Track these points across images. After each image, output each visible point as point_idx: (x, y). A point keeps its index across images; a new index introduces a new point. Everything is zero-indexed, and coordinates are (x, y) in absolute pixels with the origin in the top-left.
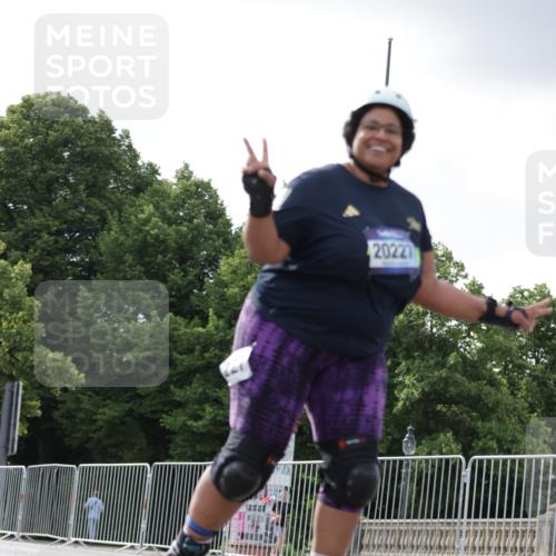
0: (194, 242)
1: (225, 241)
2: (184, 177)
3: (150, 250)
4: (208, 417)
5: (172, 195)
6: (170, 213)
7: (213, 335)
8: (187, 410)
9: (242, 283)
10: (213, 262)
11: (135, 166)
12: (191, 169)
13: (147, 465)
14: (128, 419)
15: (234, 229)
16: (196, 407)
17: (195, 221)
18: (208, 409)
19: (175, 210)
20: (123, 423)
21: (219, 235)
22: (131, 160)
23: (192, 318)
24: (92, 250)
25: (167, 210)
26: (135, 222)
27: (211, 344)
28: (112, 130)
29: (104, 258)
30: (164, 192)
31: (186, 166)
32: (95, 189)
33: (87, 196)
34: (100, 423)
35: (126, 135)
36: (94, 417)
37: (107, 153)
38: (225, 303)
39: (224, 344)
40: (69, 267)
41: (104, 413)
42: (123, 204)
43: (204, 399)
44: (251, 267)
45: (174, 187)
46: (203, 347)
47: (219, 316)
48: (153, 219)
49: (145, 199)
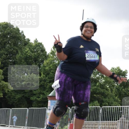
0: (38, 57)
1: (45, 57)
2: (36, 42)
3: (28, 59)
4: (41, 97)
5: (33, 46)
6: (32, 50)
7: (42, 78)
8: (36, 96)
9: (49, 66)
10: (42, 61)
11: (25, 39)
12: (37, 40)
13: (27, 108)
14: (23, 98)
15: (47, 54)
16: (39, 95)
17: (38, 52)
18: (41, 95)
19: (34, 49)
20: (22, 99)
21: (44, 55)
22: (23, 38)
24: (15, 59)
25: (32, 49)
26: (24, 52)
27: (42, 80)
28: (19, 31)
29: (17, 60)
30: (31, 45)
31: (36, 39)
32: (15, 44)
33: (14, 46)
34: (16, 99)
35: (23, 32)
36: (15, 97)
37: (18, 36)
38: (45, 71)
39: (45, 81)
40: (9, 63)
41: (17, 97)
42: (22, 48)
43: (40, 93)
44: (51, 63)
45: (34, 44)
46: (40, 81)
47: (44, 74)
48: (29, 51)
49: (27, 47)
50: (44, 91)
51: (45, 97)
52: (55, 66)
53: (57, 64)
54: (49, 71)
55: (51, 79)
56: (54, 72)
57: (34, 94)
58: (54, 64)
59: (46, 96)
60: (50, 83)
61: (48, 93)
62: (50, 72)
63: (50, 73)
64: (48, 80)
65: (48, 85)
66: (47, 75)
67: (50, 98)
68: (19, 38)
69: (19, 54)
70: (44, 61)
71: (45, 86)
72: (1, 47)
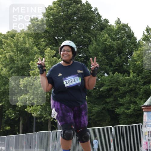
0: (123, 46)
1: (135, 45)
2: (118, 23)
3: (108, 50)
4: (132, 108)
5: (114, 30)
6: (114, 36)
8: (125, 106)
9: (141, 60)
10: (131, 53)
11: (100, 20)
12: (120, 20)
13: (112, 127)
14: (104, 111)
15: (137, 41)
16: (128, 105)
17: (123, 39)
18: (132, 106)
19: (116, 35)
20: (102, 112)
21: (132, 43)
22: (98, 18)
23: (124, 74)
24: (87, 52)
26: (102, 41)
27: (132, 83)
28: (91, 8)
29: (91, 54)
30: (111, 29)
31: (119, 19)
32: (86, 30)
33: (84, 33)
34: (93, 113)
35: (96, 9)
36: (91, 111)
37: (90, 16)
38: (136, 67)
39: (136, 82)
40: (79, 58)
41: (95, 109)
42: (97, 34)
43: (130, 102)
45: (115, 27)
46: (129, 84)
47: (134, 72)
48: (108, 39)
49: (104, 32)
50: (136, 98)
51: (138, 108)
55: (146, 80)
57: (120, 103)
59: (140, 106)
60: (144, 86)
61: (142, 101)
63: (143, 69)
64: (141, 81)
65: (141, 89)
66: (139, 74)
67: (145, 108)
68: (92, 20)
69: (93, 44)
70: (133, 52)
71: (137, 91)
72: (64, 36)
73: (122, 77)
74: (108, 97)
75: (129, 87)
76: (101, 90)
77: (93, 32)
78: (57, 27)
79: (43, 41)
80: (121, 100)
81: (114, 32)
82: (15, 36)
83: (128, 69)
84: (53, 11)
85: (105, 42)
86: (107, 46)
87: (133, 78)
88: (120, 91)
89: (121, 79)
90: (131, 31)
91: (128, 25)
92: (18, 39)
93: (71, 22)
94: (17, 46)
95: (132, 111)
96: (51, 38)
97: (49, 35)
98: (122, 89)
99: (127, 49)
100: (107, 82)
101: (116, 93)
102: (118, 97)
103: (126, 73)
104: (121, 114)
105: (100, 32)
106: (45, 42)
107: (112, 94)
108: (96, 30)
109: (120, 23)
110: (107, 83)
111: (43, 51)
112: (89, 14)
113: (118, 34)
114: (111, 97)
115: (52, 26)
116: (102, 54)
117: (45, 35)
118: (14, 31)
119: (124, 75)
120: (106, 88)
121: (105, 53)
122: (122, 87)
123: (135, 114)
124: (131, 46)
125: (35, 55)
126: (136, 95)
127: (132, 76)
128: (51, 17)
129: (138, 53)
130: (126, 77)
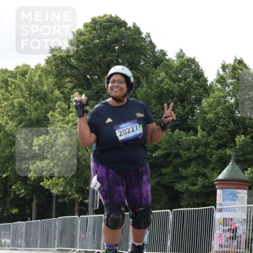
0: (188, 91)
1: (204, 90)
2: (180, 57)
3: (164, 96)
4: (200, 184)
5: (175, 67)
6: (174, 76)
8: (189, 180)
9: (214, 112)
10: (199, 101)
11: (154, 52)
12: (184, 52)
13: (169, 211)
14: (157, 187)
15: (209, 83)
16: (194, 178)
17: (188, 80)
18: (200, 179)
19: (177, 74)
21: (201, 87)
22: (151, 49)
23: (188, 132)
25: (172, 74)
26: (156, 82)
27: (200, 145)
28: (140, 33)
30: (170, 65)
31: (181, 51)
32: (133, 66)
35: (148, 35)
37: (139, 46)
38: (206, 122)
39: (207, 145)
42: (149, 72)
43: (197, 174)
44: (219, 103)
45: (176, 62)
46: (196, 147)
47: (204, 130)
48: (165, 80)
49: (160, 70)
50: (206, 168)
51: (209, 183)
52: (228, 110)
53: (232, 105)
54: (215, 121)
55: (221, 142)
56: (226, 123)
57: (182, 176)
58: (226, 106)
59: (212, 180)
60: (218, 151)
61: (215, 173)
62: (218, 124)
63: (217, 126)
64: (214, 143)
65: (214, 154)
66: (211, 132)
67: (220, 184)
68: (142, 50)
69: (143, 87)
70: (203, 99)
71: (208, 158)
72: (100, 74)
73: (186, 136)
74: (165, 167)
75: (196, 152)
76: (154, 155)
77: (143, 69)
78: (90, 61)
79: (68, 82)
80: (183, 171)
81: (175, 70)
82: (27, 74)
83: (194, 125)
84: (84, 37)
85: (161, 83)
86: (163, 90)
87: (201, 138)
88: (182, 157)
89: (183, 139)
90: (200, 69)
91: (196, 60)
92: (31, 79)
93: (110, 54)
94: (29, 89)
95: (199, 188)
96: (81, 77)
97: (78, 73)
98: (186, 154)
99: (193, 95)
100: (163, 143)
101: (177, 160)
102: (180, 166)
103: (191, 131)
104: (183, 192)
105: (153, 69)
106: (71, 83)
107: (171, 162)
108: (147, 67)
109: (184, 56)
110: (164, 145)
111: (68, 96)
112: (137, 42)
113: (181, 72)
114: (168, 167)
115: (83, 59)
116: (156, 102)
117: (71, 72)
118: (25, 66)
119: (189, 134)
120: (162, 152)
121: (160, 101)
122: (186, 152)
123: (205, 192)
124: (199, 90)
125: (56, 102)
126: (206, 163)
127: (201, 135)
128: (81, 47)
129: (209, 101)
130: (191, 137)
